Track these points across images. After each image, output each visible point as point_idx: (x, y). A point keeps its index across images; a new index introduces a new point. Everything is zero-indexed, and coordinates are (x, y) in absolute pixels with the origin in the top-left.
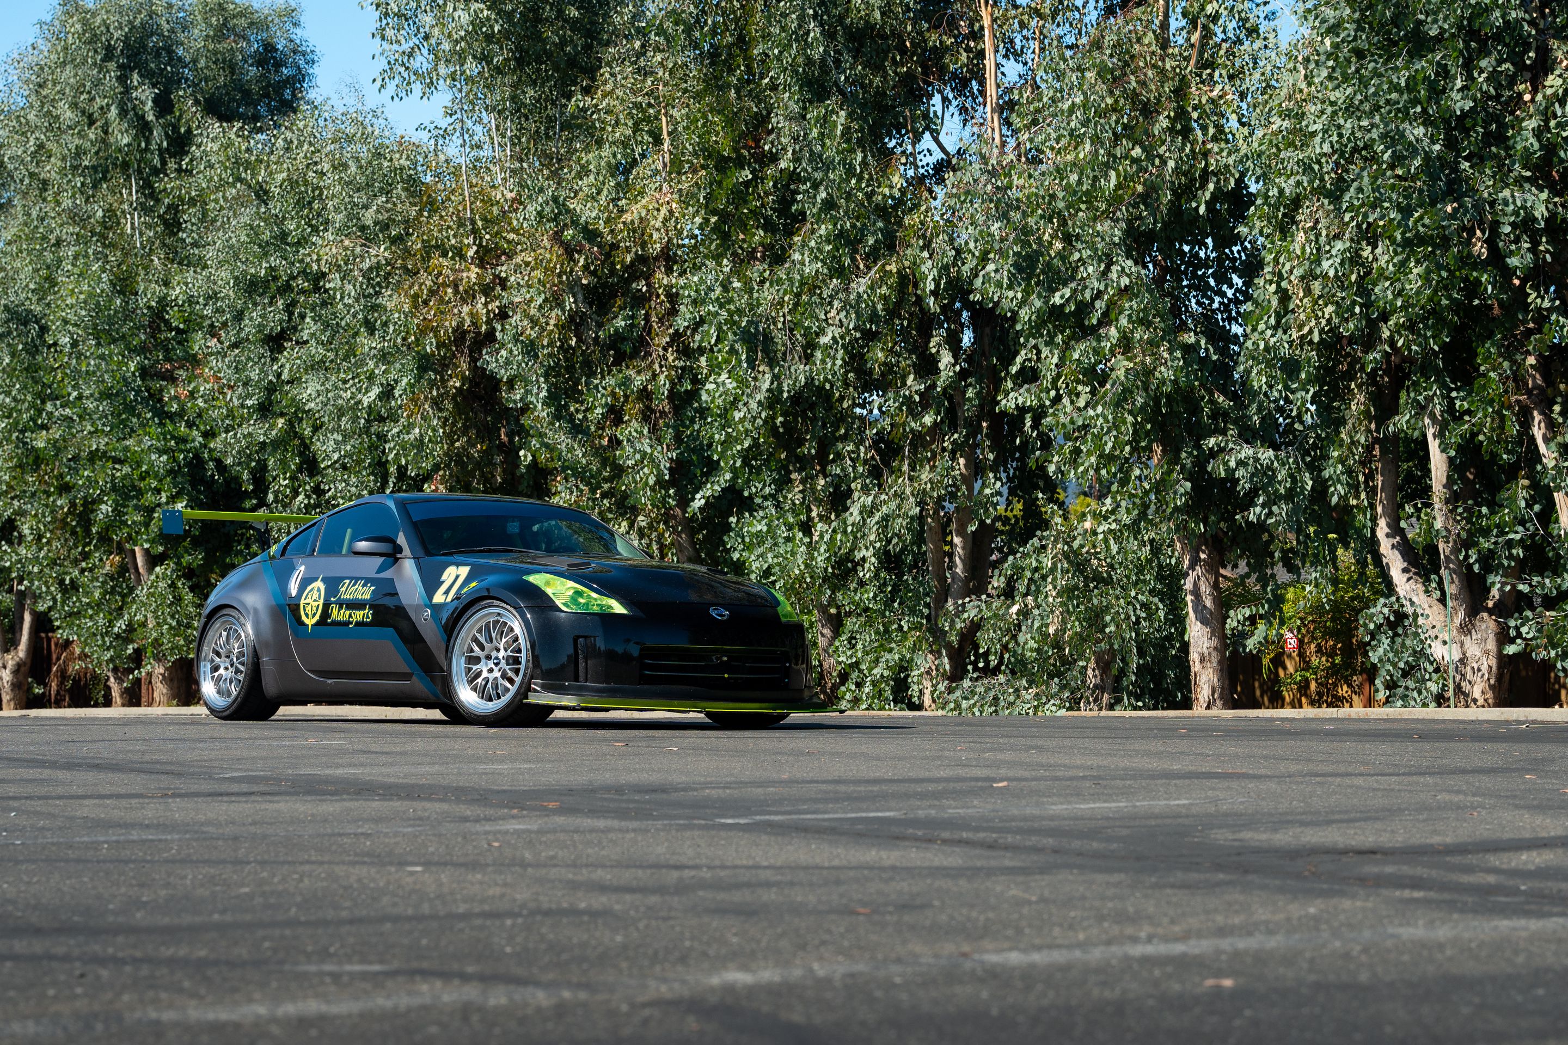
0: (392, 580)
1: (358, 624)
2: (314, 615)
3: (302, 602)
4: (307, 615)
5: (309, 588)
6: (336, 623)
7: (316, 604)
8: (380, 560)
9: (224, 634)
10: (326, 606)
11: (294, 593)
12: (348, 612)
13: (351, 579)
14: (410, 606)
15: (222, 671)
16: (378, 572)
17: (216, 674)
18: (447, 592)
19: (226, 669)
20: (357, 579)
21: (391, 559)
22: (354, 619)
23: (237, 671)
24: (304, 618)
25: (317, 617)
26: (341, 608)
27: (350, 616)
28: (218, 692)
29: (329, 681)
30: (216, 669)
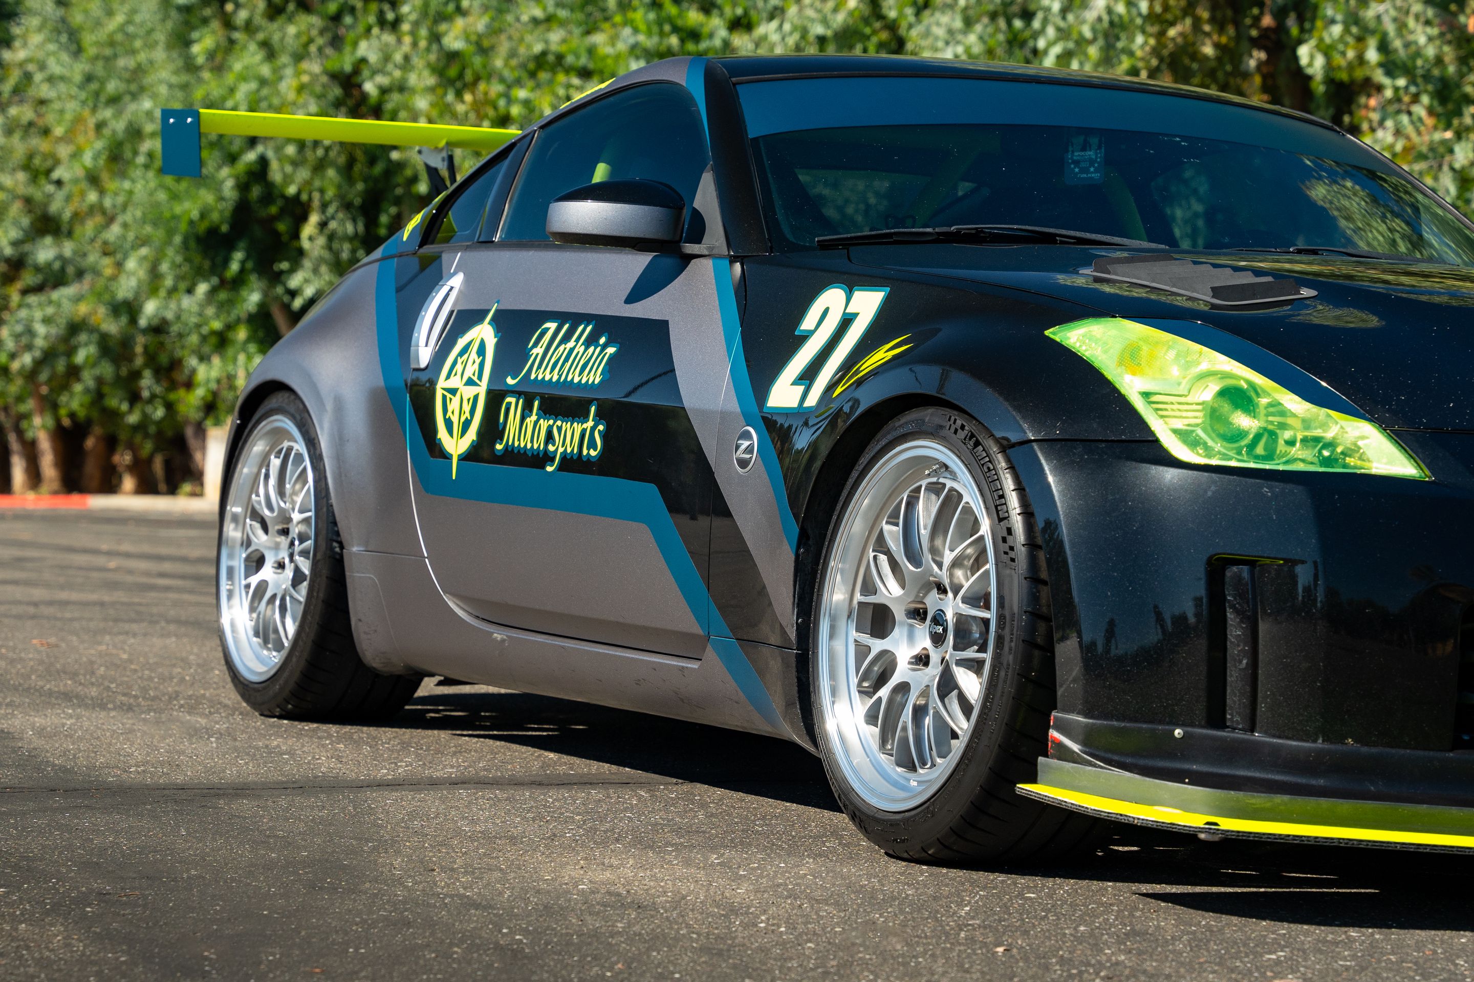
0: (663, 326)
1: (571, 464)
2: (466, 425)
3: (442, 383)
4: (449, 424)
5: (461, 343)
6: (515, 457)
7: (470, 392)
8: (640, 261)
9: (276, 463)
10: (495, 398)
11: (424, 355)
12: (544, 424)
13: (561, 317)
14: (705, 414)
15: (267, 573)
16: (632, 298)
17: (254, 580)
18: (808, 376)
19: (281, 566)
20: (575, 319)
21: (669, 262)
22: (558, 448)
23: (298, 577)
24: (442, 433)
25: (472, 435)
26: (528, 408)
27: (550, 437)
28: (257, 634)
29: (499, 635)
30: (256, 562)
